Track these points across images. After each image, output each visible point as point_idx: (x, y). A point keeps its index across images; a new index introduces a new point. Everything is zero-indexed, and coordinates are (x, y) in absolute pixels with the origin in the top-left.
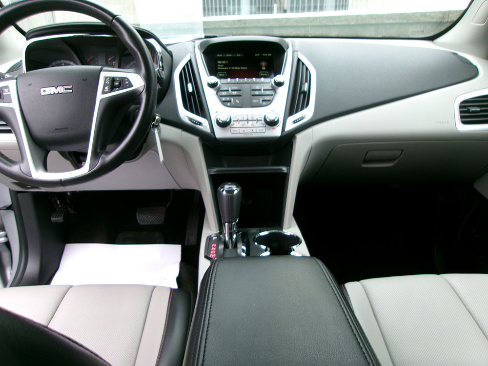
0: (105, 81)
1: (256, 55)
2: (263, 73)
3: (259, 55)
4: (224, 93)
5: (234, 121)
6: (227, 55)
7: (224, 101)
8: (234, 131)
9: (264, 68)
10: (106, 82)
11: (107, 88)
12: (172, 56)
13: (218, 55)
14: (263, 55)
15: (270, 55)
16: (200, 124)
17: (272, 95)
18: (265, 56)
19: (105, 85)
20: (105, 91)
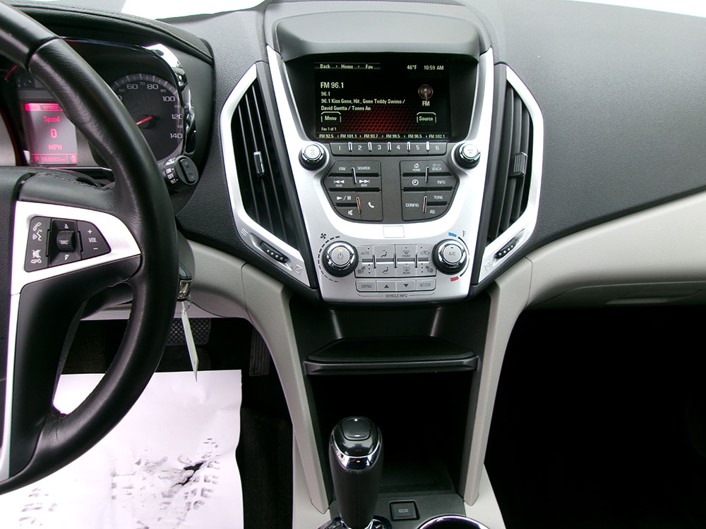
0: (31, 233)
1: (409, 67)
2: (424, 116)
3: (415, 67)
4: (340, 182)
5: (364, 261)
6: (343, 66)
7: (339, 205)
8: (364, 286)
9: (427, 103)
10: (34, 237)
11: (36, 254)
12: (211, 63)
13: (322, 66)
14: (426, 68)
15: (441, 68)
16: (285, 259)
17: (450, 188)
18: (429, 71)
19: (31, 245)
20: (34, 262)
